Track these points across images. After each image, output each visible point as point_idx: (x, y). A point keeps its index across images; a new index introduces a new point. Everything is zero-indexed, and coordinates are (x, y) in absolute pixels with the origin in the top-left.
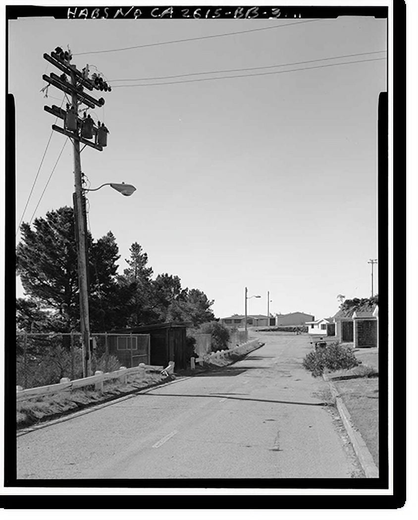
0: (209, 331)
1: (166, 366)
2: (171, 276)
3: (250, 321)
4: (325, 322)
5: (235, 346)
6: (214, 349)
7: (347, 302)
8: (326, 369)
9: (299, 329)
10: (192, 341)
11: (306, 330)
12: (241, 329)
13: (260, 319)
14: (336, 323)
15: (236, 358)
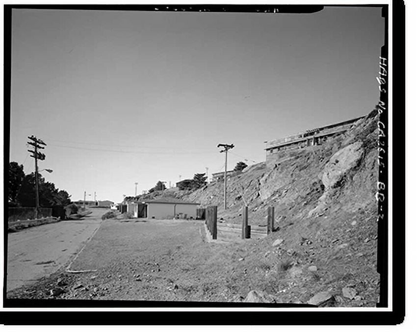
0: (70, 207)
1: (58, 217)
2: (58, 189)
3: (87, 203)
4: (117, 205)
5: (80, 212)
6: (72, 213)
7: (127, 197)
8: (106, 218)
9: (107, 207)
10: (65, 210)
11: (110, 207)
12: (83, 207)
13: (91, 203)
14: (128, 205)
15: (81, 216)
